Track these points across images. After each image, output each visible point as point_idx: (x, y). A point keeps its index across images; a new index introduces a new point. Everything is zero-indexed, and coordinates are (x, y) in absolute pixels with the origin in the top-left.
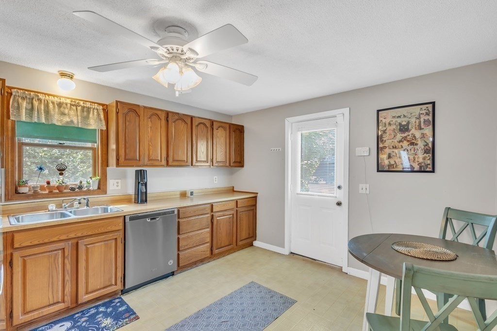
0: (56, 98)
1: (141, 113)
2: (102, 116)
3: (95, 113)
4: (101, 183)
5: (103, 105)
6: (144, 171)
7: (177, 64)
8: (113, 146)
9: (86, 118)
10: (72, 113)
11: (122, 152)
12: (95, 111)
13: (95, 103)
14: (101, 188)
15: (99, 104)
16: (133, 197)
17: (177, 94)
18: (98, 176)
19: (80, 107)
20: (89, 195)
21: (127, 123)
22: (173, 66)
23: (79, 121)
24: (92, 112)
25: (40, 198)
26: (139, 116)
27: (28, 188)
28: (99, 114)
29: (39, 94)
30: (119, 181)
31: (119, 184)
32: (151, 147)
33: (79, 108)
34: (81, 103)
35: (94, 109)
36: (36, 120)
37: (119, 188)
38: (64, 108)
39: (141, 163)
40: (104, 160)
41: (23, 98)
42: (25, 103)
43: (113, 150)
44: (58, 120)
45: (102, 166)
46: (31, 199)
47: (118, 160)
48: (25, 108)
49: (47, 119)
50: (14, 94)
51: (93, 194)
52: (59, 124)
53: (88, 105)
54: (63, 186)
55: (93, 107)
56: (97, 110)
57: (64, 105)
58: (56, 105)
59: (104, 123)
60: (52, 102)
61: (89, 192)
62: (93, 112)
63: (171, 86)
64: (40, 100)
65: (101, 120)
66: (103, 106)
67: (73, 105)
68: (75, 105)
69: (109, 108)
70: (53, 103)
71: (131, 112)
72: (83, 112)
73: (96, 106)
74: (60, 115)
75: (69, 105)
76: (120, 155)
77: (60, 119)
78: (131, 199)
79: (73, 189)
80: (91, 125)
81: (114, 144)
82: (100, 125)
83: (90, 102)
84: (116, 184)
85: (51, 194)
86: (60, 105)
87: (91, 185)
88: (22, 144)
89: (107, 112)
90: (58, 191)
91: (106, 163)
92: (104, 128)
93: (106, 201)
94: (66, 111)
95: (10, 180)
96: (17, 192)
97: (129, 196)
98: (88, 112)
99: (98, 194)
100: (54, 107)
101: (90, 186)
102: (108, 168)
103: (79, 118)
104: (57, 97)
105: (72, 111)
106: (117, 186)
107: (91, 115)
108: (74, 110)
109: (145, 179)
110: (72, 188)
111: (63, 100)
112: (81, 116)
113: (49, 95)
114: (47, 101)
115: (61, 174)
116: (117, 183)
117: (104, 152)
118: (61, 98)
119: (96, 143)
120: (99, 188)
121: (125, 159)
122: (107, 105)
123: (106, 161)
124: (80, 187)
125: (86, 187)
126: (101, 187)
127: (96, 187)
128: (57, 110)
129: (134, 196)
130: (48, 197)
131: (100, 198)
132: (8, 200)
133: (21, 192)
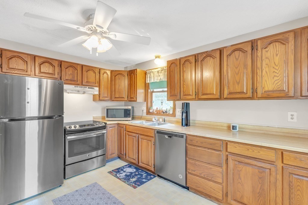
1: (178, 63)
4: (173, 110)
7: (97, 36)
10: (161, 75)
11: (168, 92)
14: (174, 114)
17: (97, 54)
22: (94, 38)
25: (154, 115)
26: (177, 66)
27: (152, 111)
32: (185, 86)
38: (159, 73)
39: (178, 97)
41: (149, 73)
42: (149, 75)
46: (152, 115)
48: (149, 77)
50: (147, 73)
52: (158, 81)
54: (161, 110)
61: (168, 115)
63: (95, 50)
71: (173, 65)
84: (180, 112)
88: (152, 92)
95: (147, 107)
96: (149, 112)
99: (172, 117)
101: (170, 112)
102: (176, 102)
110: (163, 112)
111: (159, 69)
114: (154, 72)
115: (162, 105)
121: (170, 96)
124: (166, 112)
125: (168, 112)
127: (172, 113)
130: (156, 115)
131: (172, 119)
132: (147, 114)
133: (150, 112)
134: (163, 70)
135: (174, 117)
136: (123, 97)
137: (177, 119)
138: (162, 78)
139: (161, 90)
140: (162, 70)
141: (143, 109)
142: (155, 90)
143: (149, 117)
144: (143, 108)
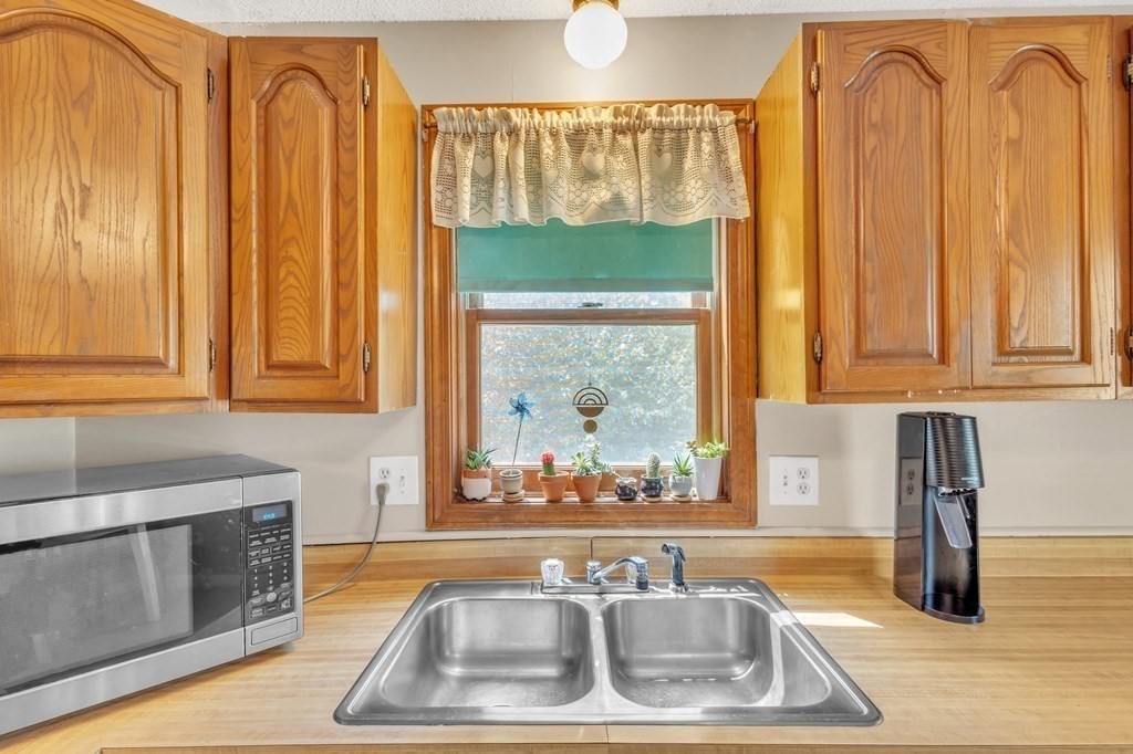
0: (565, 114)
1: (952, 61)
2: (734, 157)
3: (706, 148)
4: (733, 475)
5: (735, 106)
6: (959, 419)
8: (787, 297)
9: (668, 180)
10: (619, 164)
11: (839, 318)
12: (707, 137)
13: (702, 103)
14: (734, 497)
15: (723, 105)
16: (886, 554)
18: (721, 441)
19: (648, 134)
20: (688, 524)
21: (870, 141)
23: (646, 195)
24: (691, 144)
25: (520, 525)
26: (938, 81)
27: (488, 483)
28: (719, 151)
29: (512, 112)
30: (812, 464)
31: (813, 481)
32: (1015, 271)
33: (644, 138)
34: (652, 114)
35: (699, 131)
36: (501, 215)
37: (812, 499)
38: (594, 150)
39: (954, 374)
40: (743, 362)
41: (467, 138)
42: (471, 155)
43: (789, 316)
44: (571, 207)
45: (735, 393)
46: (497, 527)
47: (816, 361)
48: (469, 172)
49: (537, 204)
50: (441, 127)
51: (701, 524)
52: (575, 220)
53: (678, 115)
54: (594, 477)
55: (698, 119)
56: (714, 130)
57: (593, 136)
58: (563, 138)
59: (741, 186)
60: (552, 134)
61: (684, 512)
62: (699, 140)
64: (513, 132)
65: (727, 176)
66: (737, 112)
67: (623, 132)
68: (628, 125)
69: (762, 114)
70: (554, 134)
71: (891, 69)
72: (659, 152)
73: (709, 114)
74: (578, 184)
75: (607, 132)
76: (827, 332)
77: (578, 201)
78: (871, 561)
79: (626, 494)
80: (691, 205)
81: (793, 284)
82: (726, 200)
83: (687, 102)
84: (795, 481)
85: (556, 512)
86: (578, 138)
87: (694, 477)
88: (478, 316)
89: (755, 134)
90: (577, 499)
91: (751, 381)
92: (743, 212)
93: (754, 560)
94: (599, 161)
95: (437, 449)
96: (460, 496)
97: (858, 545)
98: (679, 150)
99: (720, 524)
100: (558, 149)
101: (690, 486)
102: (759, 402)
103: (646, 178)
104: (569, 108)
105: (621, 158)
106: (803, 489)
107: (689, 163)
108: (624, 151)
109: (966, 472)
110: (623, 488)
111: (588, 117)
112: (652, 172)
113: (543, 108)
114: (537, 132)
115: (590, 427)
116: (803, 474)
117: (743, 328)
118: (583, 112)
119: (710, 288)
120: (724, 494)
121: (859, 354)
122: (754, 104)
123: (752, 369)
124: (653, 488)
125: (675, 486)
126: (734, 493)
127: (711, 493)
128: (568, 162)
129: (891, 545)
130: (543, 524)
131: (733, 544)
132: (433, 523)
133: (469, 494)
134: (633, 130)
135: (747, 528)
136: (143, 352)
137: (766, 546)
138: (630, 198)
139: (573, 300)
140: (618, 130)
141: (385, 473)
142: (492, 301)
143: (464, 544)
144: (377, 464)
